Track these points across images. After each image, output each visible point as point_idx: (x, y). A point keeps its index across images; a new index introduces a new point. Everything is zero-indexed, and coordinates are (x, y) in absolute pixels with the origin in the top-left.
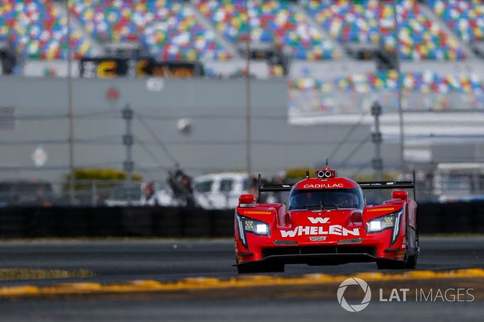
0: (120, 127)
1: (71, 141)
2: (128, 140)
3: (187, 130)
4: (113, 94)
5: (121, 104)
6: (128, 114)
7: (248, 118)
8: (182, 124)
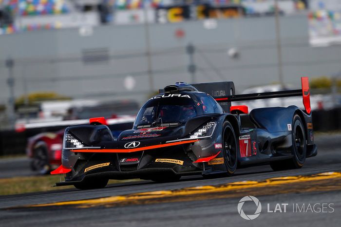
0: (185, 59)
1: (150, 72)
2: (192, 69)
3: (236, 56)
4: (180, 34)
5: (185, 42)
6: (191, 50)
7: (279, 47)
8: (231, 52)
